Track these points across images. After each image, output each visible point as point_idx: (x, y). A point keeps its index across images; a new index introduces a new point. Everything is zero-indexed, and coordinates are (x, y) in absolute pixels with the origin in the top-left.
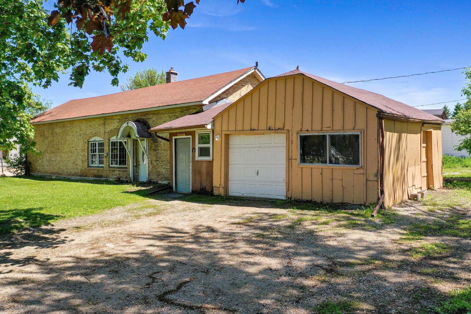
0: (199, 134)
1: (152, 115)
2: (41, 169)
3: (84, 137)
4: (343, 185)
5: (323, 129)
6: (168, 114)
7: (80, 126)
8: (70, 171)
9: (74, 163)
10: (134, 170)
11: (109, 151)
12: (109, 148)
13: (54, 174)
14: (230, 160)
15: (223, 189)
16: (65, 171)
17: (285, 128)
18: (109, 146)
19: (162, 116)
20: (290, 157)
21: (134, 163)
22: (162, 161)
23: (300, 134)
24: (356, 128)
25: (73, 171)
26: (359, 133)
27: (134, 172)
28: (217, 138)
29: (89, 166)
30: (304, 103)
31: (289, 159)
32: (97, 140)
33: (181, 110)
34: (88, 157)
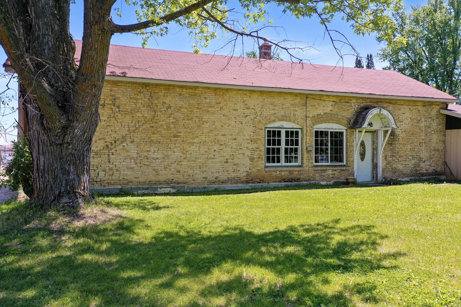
1: (387, 104)
3: (256, 120)
6: (408, 106)
12: (311, 139)
19: (400, 107)
22: (400, 157)
33: (423, 105)
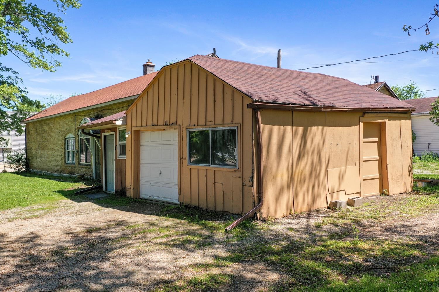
0: (120, 130)
1: (107, 111)
2: (36, 166)
3: (62, 134)
4: (224, 190)
5: (207, 124)
7: (59, 123)
8: (54, 167)
9: (56, 160)
10: (96, 167)
11: (79, 148)
12: (79, 145)
13: (43, 170)
14: (141, 159)
15: (133, 190)
16: (50, 167)
17: (178, 123)
18: (78, 143)
19: (114, 111)
20: (181, 157)
21: (96, 160)
23: (188, 130)
24: (234, 122)
25: (56, 168)
26: (236, 128)
27: (96, 169)
28: (127, 135)
29: (66, 163)
30: (192, 94)
31: (181, 159)
32: (71, 137)
33: (128, 105)
34: (65, 154)
